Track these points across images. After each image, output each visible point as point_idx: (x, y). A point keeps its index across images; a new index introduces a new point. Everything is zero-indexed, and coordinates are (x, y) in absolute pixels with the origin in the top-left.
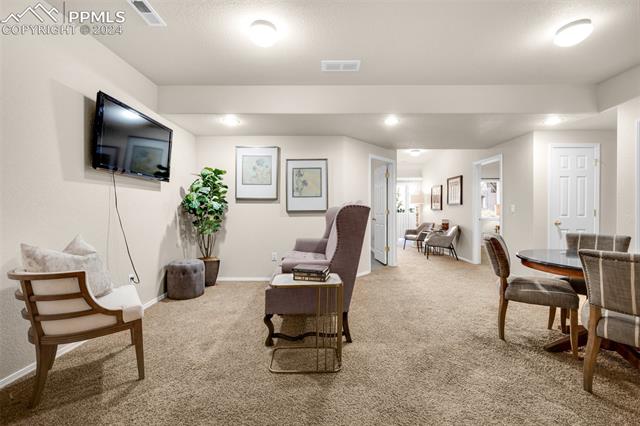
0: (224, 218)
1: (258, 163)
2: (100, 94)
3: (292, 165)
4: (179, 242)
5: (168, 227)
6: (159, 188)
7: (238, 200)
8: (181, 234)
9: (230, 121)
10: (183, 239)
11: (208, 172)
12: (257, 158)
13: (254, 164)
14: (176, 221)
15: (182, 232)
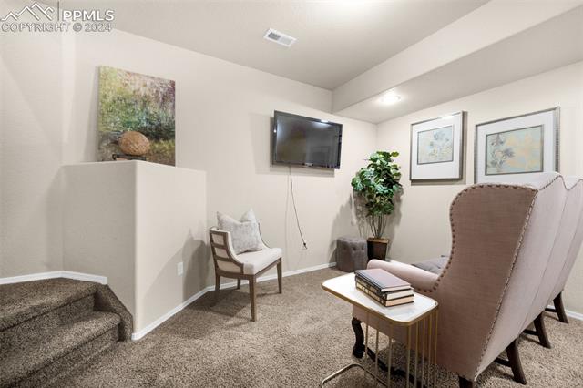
0: (399, 201)
1: (436, 137)
2: (276, 112)
3: (483, 131)
4: (355, 220)
5: (342, 207)
6: (333, 175)
7: (414, 182)
8: (357, 214)
9: (390, 99)
10: (359, 219)
11: (378, 156)
12: (435, 132)
13: (432, 139)
14: (350, 202)
15: (358, 212)
